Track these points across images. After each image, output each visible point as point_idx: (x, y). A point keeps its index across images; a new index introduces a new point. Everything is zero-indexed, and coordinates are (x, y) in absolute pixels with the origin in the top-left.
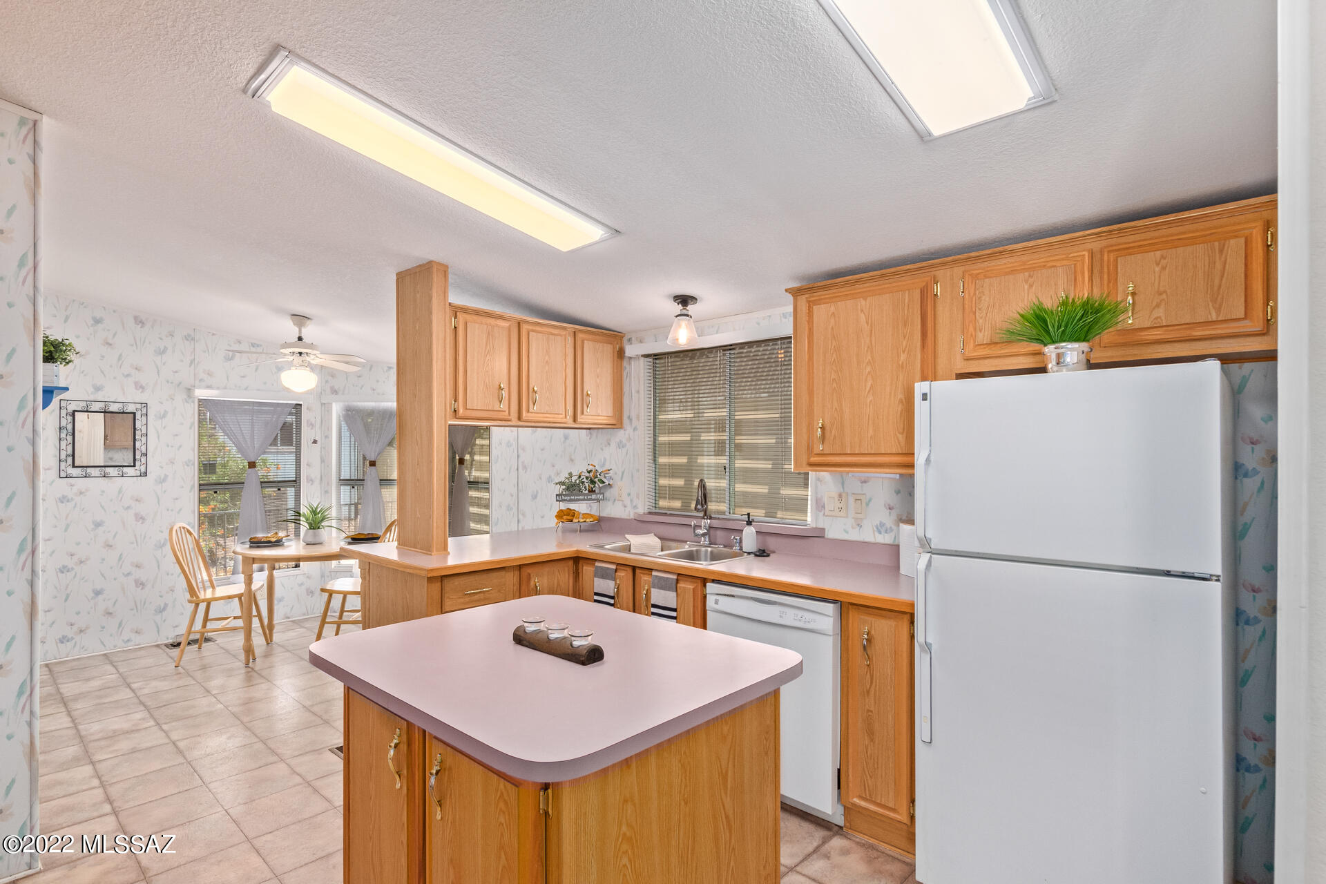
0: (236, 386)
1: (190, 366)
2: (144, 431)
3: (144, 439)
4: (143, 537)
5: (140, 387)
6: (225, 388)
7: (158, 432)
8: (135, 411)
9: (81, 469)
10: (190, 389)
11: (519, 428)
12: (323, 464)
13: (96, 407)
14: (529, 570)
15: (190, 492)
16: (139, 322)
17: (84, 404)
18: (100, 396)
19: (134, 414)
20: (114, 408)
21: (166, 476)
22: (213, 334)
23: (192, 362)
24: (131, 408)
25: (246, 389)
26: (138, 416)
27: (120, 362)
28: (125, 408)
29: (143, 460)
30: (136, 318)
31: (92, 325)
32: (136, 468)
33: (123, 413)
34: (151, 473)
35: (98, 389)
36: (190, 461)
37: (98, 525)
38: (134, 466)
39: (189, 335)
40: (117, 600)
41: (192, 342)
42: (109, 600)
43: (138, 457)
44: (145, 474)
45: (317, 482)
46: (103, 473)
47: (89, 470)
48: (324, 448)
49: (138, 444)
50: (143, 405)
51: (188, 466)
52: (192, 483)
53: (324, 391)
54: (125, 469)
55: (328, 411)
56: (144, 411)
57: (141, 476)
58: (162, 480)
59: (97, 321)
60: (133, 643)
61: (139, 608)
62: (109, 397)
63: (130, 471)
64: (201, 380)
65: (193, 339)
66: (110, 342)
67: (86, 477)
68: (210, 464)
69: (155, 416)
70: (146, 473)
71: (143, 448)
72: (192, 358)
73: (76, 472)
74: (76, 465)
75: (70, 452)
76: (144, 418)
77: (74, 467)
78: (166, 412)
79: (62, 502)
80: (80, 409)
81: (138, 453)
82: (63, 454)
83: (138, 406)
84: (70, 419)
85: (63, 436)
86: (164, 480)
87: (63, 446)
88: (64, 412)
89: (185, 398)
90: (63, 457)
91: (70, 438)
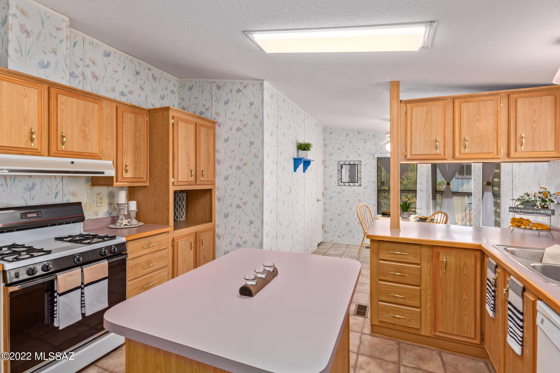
1: (375, 146)
2: (360, 171)
3: (360, 173)
5: (359, 155)
7: (364, 171)
10: (374, 154)
11: (513, 163)
12: (427, 183)
13: (347, 163)
14: (439, 250)
15: (375, 192)
16: (359, 133)
17: (344, 162)
18: (348, 159)
19: (357, 164)
20: (352, 163)
21: (367, 186)
24: (356, 163)
26: (358, 165)
27: (354, 147)
29: (360, 180)
30: (358, 132)
33: (354, 164)
34: (362, 185)
35: (347, 157)
36: (374, 181)
37: (348, 201)
38: (357, 182)
39: (374, 135)
40: (353, 227)
41: (375, 137)
42: (351, 227)
44: (360, 185)
45: (425, 191)
46: (349, 184)
47: (345, 183)
49: (358, 175)
51: (374, 183)
52: (375, 189)
54: (355, 183)
56: (360, 164)
58: (365, 188)
59: (347, 135)
60: (357, 243)
61: (359, 231)
62: (350, 159)
64: (378, 151)
66: (351, 141)
67: (344, 186)
69: (363, 165)
71: (360, 176)
72: (375, 143)
73: (342, 184)
74: (342, 182)
75: (340, 178)
76: (360, 166)
77: (341, 182)
78: (367, 163)
79: (339, 193)
80: (343, 164)
81: (358, 178)
82: (339, 178)
83: (359, 162)
84: (340, 167)
85: (339, 172)
86: (366, 188)
87: (339, 176)
88: (339, 165)
89: (373, 157)
90: (339, 179)
91: (340, 173)
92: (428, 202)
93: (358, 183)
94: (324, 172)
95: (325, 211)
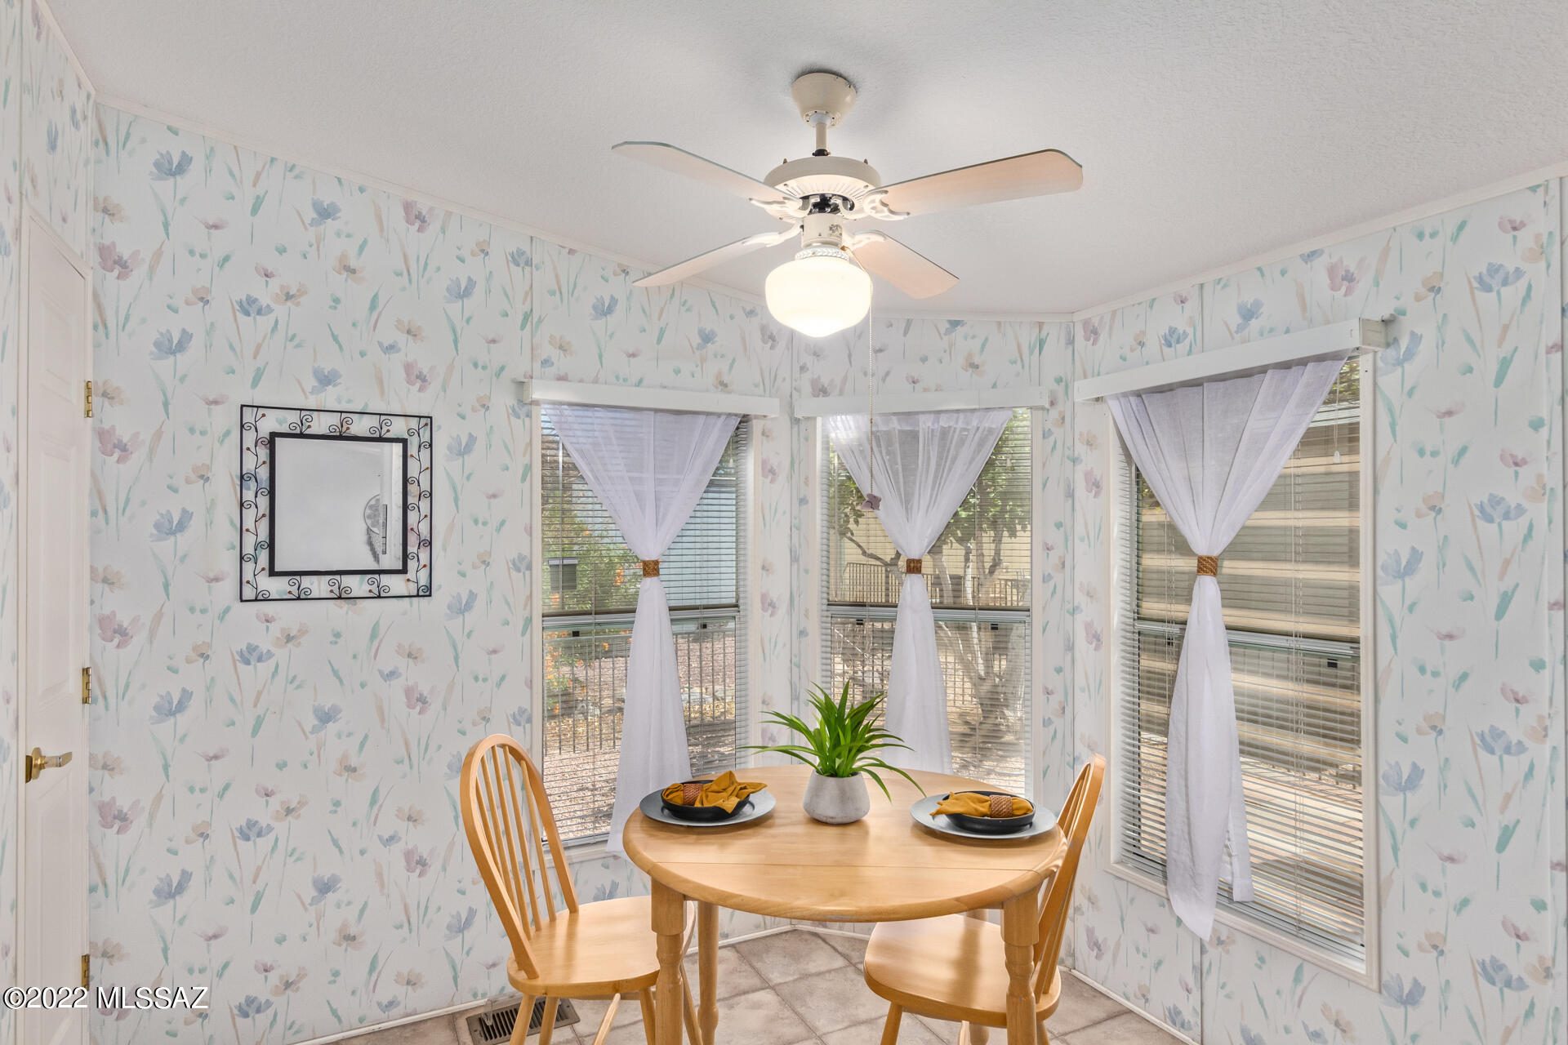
0: (617, 377)
1: (523, 327)
2: (425, 486)
3: (424, 505)
4: (423, 747)
5: (416, 374)
6: (596, 381)
7: (454, 489)
8: (406, 436)
9: (287, 578)
10: (522, 383)
12: (795, 567)
13: (321, 424)
15: (523, 634)
16: (416, 216)
17: (294, 417)
18: (330, 398)
19: (404, 442)
20: (361, 426)
21: (471, 596)
22: (571, 252)
23: (527, 317)
24: (398, 428)
25: (639, 383)
26: (413, 450)
27: (375, 315)
28: (385, 429)
29: (424, 556)
30: (408, 207)
31: (313, 223)
32: (409, 576)
33: (380, 439)
34: (440, 587)
35: (326, 380)
37: (325, 717)
38: (404, 571)
39: (521, 253)
40: (366, 904)
41: (528, 269)
42: (349, 903)
43: (412, 549)
44: (427, 592)
45: (782, 610)
46: (335, 589)
47: (306, 581)
48: (798, 529)
49: (412, 517)
50: (423, 421)
51: (518, 570)
52: (527, 613)
53: (797, 390)
54: (386, 580)
55: (807, 439)
56: (426, 437)
57: (418, 596)
58: (462, 607)
59: (324, 213)
61: (414, 920)
62: (349, 401)
63: (396, 584)
64: (546, 362)
65: (529, 263)
66: (353, 264)
67: (299, 599)
68: (564, 565)
69: (449, 448)
70: (430, 588)
71: (424, 528)
72: (527, 308)
73: (277, 586)
74: (277, 569)
75: (264, 535)
76: (425, 453)
77: (273, 573)
78: (472, 439)
79: (249, 655)
80: (285, 429)
81: (412, 539)
82: (250, 541)
83: (413, 423)
84: (263, 453)
85: (249, 495)
86: (468, 606)
87: (249, 523)
88: (250, 438)
89: (511, 401)
90: (249, 549)
91: (263, 502)
92: (799, 666)
93: (411, 575)
94: (98, 493)
95: (107, 825)
